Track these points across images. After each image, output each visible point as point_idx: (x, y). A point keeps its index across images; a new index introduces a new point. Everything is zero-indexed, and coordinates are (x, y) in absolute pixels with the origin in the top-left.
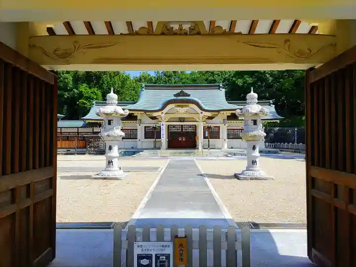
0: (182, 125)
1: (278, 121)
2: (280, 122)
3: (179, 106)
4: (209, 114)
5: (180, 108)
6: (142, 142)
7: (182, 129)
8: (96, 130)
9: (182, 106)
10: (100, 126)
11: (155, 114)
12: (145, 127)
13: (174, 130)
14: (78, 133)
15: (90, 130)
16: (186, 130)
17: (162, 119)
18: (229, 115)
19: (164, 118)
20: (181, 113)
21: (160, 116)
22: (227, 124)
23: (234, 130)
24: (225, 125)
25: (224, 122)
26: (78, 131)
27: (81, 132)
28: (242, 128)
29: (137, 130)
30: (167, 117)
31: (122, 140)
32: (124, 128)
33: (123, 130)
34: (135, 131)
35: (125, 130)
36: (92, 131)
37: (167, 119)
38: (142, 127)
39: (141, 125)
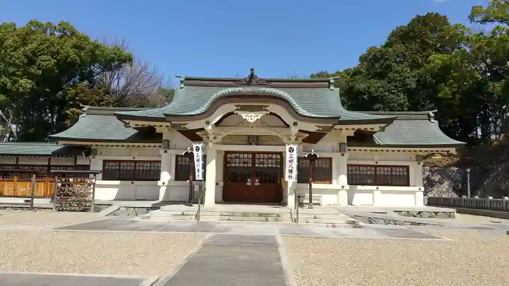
0: (254, 154)
1: (453, 151)
3: (244, 109)
4: (312, 128)
5: (247, 113)
6: (170, 187)
7: (254, 163)
8: (82, 161)
9: (251, 109)
10: (88, 154)
11: (191, 126)
12: (177, 156)
13: (236, 164)
14: (49, 167)
15: (68, 161)
16: (263, 163)
17: (208, 137)
18: (353, 135)
19: (213, 136)
20: (251, 125)
21: (203, 129)
22: (347, 155)
23: (360, 166)
24: (343, 155)
25: (341, 149)
26: (49, 163)
27: (54, 166)
28: (377, 163)
29: (160, 162)
30: (220, 135)
31: (132, 183)
32: (137, 159)
33: (135, 162)
34: (156, 164)
35: (140, 161)
36: (73, 164)
37: (219, 139)
38: (171, 155)
39: (170, 152)
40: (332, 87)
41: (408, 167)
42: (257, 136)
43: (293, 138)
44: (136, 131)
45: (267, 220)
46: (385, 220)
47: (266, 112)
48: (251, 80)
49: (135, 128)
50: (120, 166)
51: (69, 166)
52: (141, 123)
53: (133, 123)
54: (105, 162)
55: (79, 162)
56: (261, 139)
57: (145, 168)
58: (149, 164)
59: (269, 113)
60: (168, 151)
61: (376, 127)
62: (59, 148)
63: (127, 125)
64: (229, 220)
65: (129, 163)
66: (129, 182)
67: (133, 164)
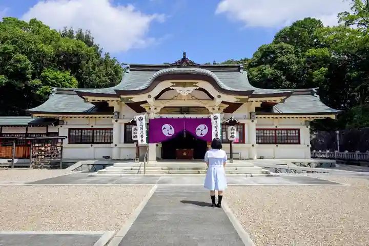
1: (333, 117)
2: (338, 117)
3: (178, 84)
4: (232, 99)
5: (181, 88)
6: (120, 148)
8: (52, 129)
9: (184, 85)
11: (136, 99)
12: (126, 124)
14: (27, 134)
15: (42, 130)
17: (150, 109)
18: (259, 106)
19: (154, 107)
20: (183, 99)
21: (146, 102)
22: (256, 121)
23: (264, 130)
24: (253, 121)
25: (251, 117)
26: (27, 132)
27: (31, 134)
28: (276, 127)
29: (112, 129)
30: (159, 106)
31: (92, 146)
32: (95, 127)
33: (94, 129)
34: (109, 131)
35: (97, 129)
36: (45, 132)
37: (159, 110)
38: (121, 123)
39: (119, 121)
40: (241, 71)
41: (299, 130)
42: (188, 107)
43: (217, 108)
44: (93, 105)
45: (199, 173)
46: (287, 170)
47: (195, 88)
48: (184, 62)
49: (92, 103)
50: (81, 133)
51: (43, 134)
52: (97, 99)
53: (90, 99)
54: (70, 129)
55: (50, 131)
56: (191, 109)
57: (101, 134)
58: (104, 131)
59: (198, 88)
60: (118, 120)
61: (278, 99)
62: (33, 119)
63: (86, 101)
64: (169, 173)
65: (89, 131)
66: (89, 145)
67: (92, 131)
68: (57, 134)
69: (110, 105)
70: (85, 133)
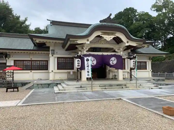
3: (105, 34)
6: (55, 73)
9: (108, 34)
10: (6, 57)
12: (58, 58)
20: (102, 43)
25: (129, 55)
32: (33, 59)
33: (31, 61)
38: (55, 57)
39: (54, 56)
41: (146, 62)
42: (100, 49)
47: (114, 36)
50: (23, 63)
53: (38, 41)
54: (15, 61)
57: (37, 64)
58: (38, 62)
59: (116, 36)
64: (105, 89)
65: (28, 62)
66: (29, 71)
67: (30, 62)
68: (6, 63)
69: (48, 45)
70: (25, 63)
